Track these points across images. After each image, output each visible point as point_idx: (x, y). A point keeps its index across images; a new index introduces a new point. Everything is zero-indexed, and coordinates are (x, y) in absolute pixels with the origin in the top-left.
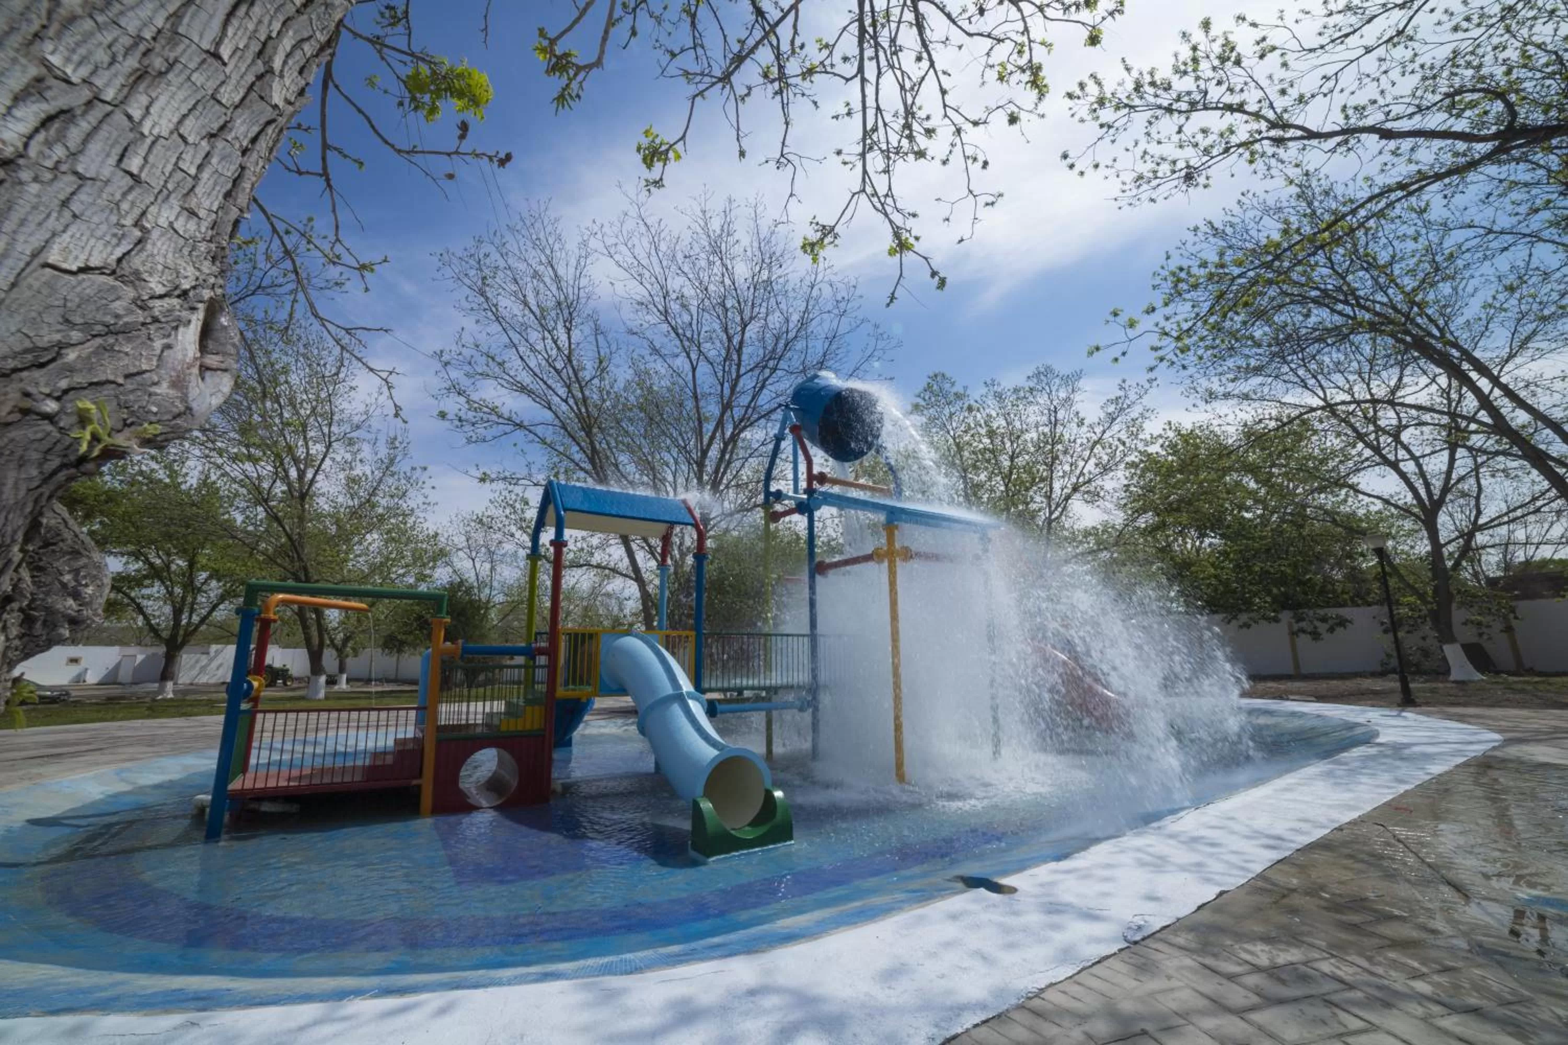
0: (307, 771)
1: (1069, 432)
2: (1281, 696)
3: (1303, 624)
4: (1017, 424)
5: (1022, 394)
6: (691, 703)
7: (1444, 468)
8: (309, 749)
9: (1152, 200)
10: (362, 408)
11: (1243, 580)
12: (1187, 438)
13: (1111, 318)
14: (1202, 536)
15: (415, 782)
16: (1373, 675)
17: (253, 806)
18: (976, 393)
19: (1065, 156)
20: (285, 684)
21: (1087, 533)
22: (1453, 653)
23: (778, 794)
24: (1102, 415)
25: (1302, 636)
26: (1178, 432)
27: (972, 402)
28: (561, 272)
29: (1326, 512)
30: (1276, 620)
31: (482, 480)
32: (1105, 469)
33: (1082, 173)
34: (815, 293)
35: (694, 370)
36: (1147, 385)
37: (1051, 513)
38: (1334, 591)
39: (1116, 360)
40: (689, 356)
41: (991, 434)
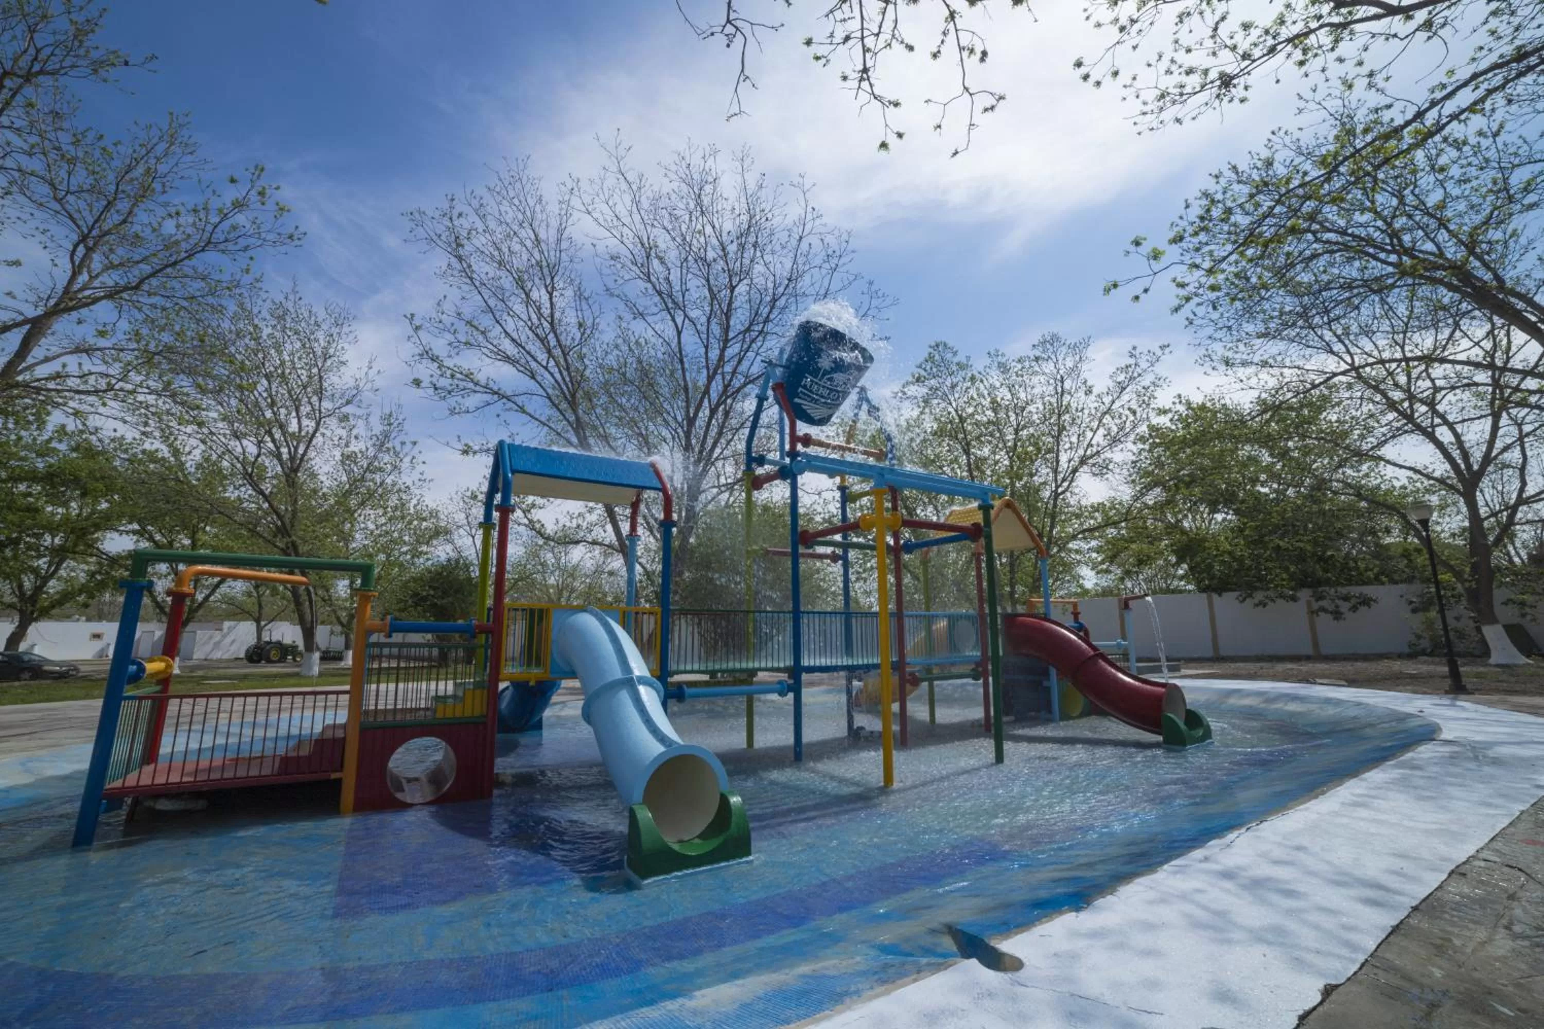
0: (218, 762)
1: (1077, 400)
2: (1307, 679)
3: (1324, 603)
4: (1022, 395)
5: (1027, 364)
6: (642, 689)
7: (1487, 436)
8: (259, 733)
9: (1178, 121)
10: (352, 383)
11: (1259, 556)
12: (1200, 412)
13: (1132, 248)
14: (1214, 511)
15: (334, 776)
16: (1400, 656)
17: (149, 803)
18: (979, 364)
19: (1079, 64)
20: (294, 659)
21: (1096, 508)
22: (1494, 634)
23: (735, 800)
24: (1111, 384)
25: (1322, 614)
26: (1189, 404)
27: (975, 373)
28: (542, 235)
29: (1349, 485)
30: (1294, 599)
31: (465, 452)
32: (1114, 441)
33: (1098, 84)
34: (804, 246)
35: (679, 333)
36: (1159, 352)
37: (1057, 487)
38: (1357, 568)
39: (1137, 298)
40: (674, 320)
41: (995, 406)
